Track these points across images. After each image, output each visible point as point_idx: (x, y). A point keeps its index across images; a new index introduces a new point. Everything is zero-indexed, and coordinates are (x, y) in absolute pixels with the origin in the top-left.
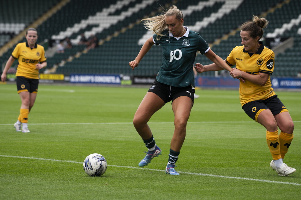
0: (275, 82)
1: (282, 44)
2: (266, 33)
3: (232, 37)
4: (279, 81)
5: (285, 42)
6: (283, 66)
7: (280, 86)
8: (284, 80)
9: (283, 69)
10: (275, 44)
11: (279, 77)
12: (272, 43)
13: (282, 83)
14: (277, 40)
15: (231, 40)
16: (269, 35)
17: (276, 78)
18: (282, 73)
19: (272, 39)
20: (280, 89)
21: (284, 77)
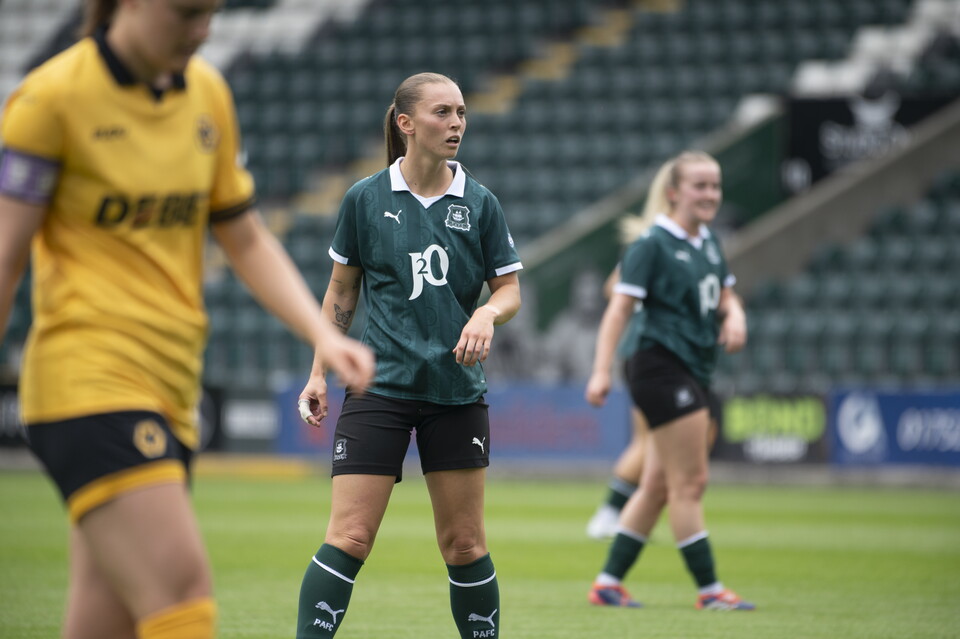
0: (858, 418)
1: (904, 140)
2: (793, 60)
3: (544, 94)
4: (890, 414)
5: (932, 128)
6: (917, 303)
7: (893, 451)
8: (927, 404)
9: (914, 323)
10: (860, 142)
11: (890, 385)
12: (834, 139)
13: (913, 429)
14: (874, 116)
15: (535, 113)
16: (815, 79)
17: (867, 390)
18: (908, 357)
19: (838, 110)
20: (897, 475)
21: (924, 385)
